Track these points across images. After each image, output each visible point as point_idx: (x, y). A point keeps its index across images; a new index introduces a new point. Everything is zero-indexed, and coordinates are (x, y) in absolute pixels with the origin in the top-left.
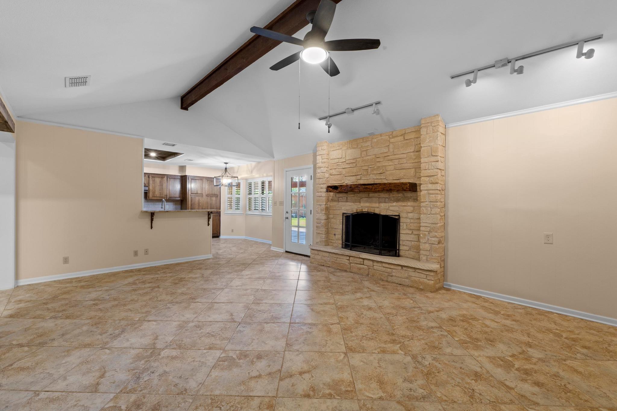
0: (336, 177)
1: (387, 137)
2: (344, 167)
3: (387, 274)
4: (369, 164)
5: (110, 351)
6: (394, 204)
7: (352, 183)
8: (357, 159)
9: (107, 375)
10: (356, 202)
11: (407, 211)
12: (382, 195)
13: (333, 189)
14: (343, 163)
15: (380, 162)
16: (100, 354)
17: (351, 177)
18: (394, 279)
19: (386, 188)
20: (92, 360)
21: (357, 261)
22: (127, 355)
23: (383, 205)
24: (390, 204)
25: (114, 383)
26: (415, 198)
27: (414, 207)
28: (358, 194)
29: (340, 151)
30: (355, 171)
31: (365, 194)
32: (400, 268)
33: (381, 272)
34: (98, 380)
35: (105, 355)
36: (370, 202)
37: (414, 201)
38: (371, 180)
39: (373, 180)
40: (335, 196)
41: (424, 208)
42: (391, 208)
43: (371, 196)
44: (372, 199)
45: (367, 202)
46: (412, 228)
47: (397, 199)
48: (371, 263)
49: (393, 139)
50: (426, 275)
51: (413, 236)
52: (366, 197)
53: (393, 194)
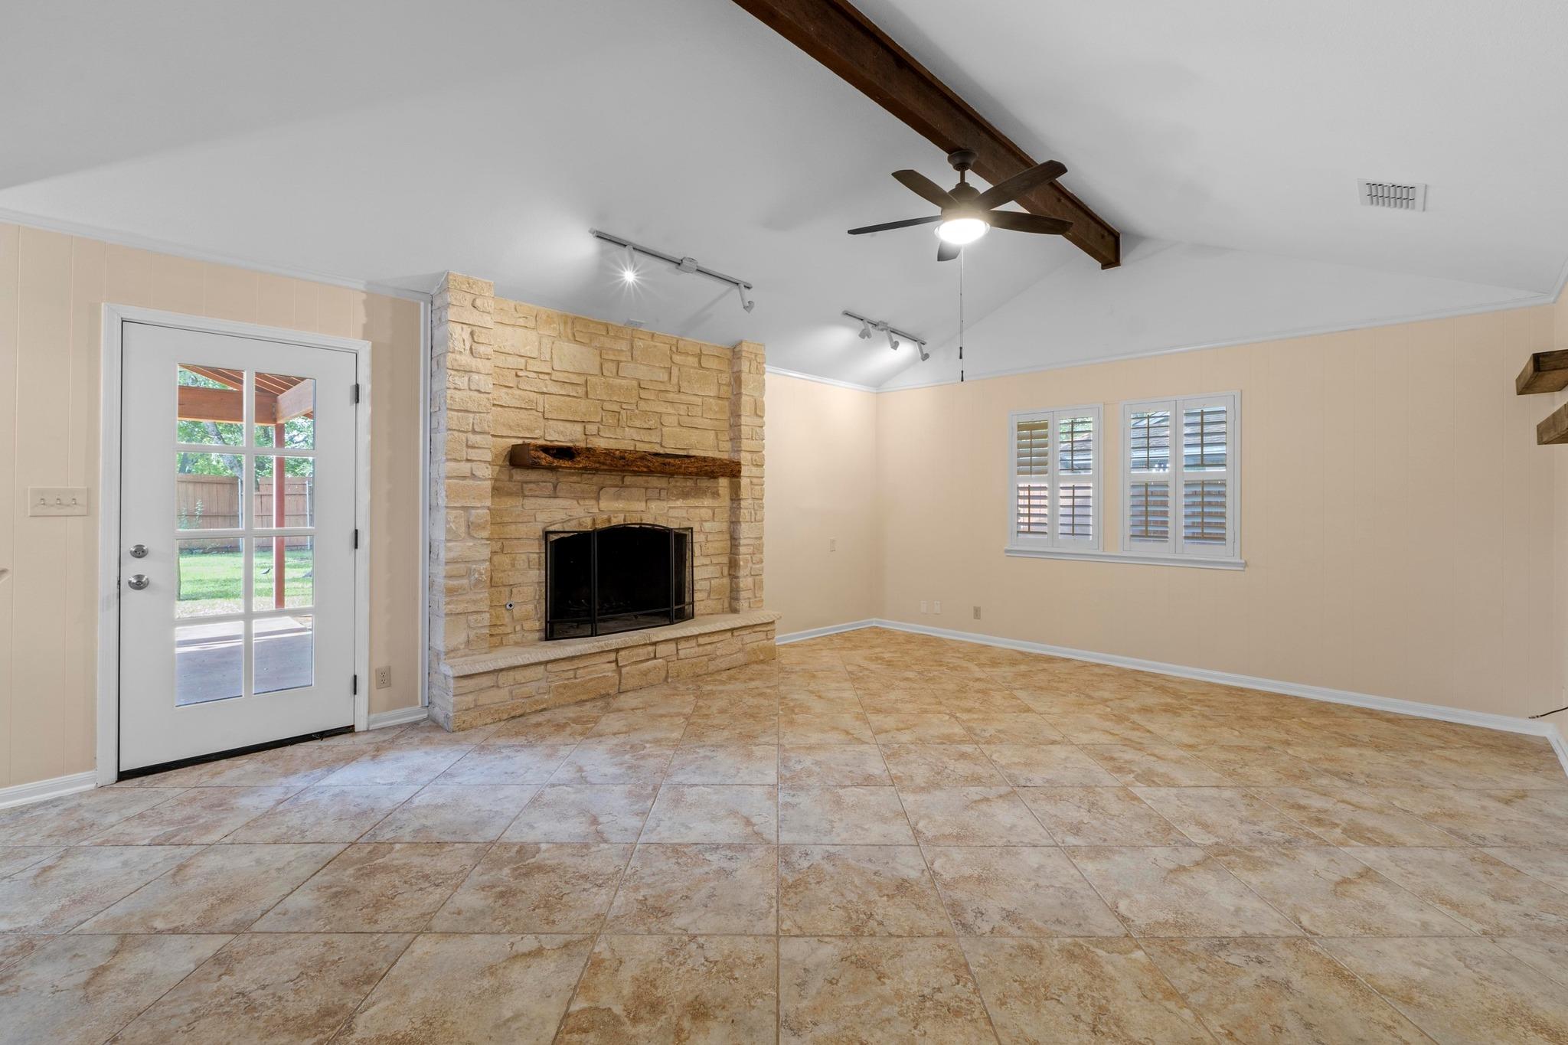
0: (512, 414)
1: (668, 346)
2: (545, 390)
3: (705, 659)
4: (622, 400)
5: (1298, 915)
6: (679, 503)
7: (571, 441)
8: (589, 377)
9: (1337, 878)
10: (584, 499)
11: (701, 518)
12: (655, 481)
13: (554, 456)
14: (541, 376)
15: (650, 402)
16: (1327, 926)
17: (568, 425)
18: (722, 663)
19: (706, 468)
20: (1352, 926)
21: (638, 655)
22: (1271, 883)
23: (654, 505)
24: (672, 504)
25: (1333, 860)
26: (714, 490)
27: (713, 509)
28: (590, 476)
29: (533, 336)
30: (583, 410)
31: (613, 477)
32: (729, 634)
33: (694, 660)
34: (1358, 881)
35: (1318, 916)
36: (628, 500)
37: (713, 498)
38: (626, 442)
39: (633, 442)
40: (505, 477)
41: (746, 511)
42: (673, 513)
43: (628, 483)
44: (630, 489)
45: (618, 497)
46: (711, 551)
47: (683, 491)
48: (672, 646)
49: (678, 357)
50: (765, 633)
51: (711, 568)
52: (616, 486)
53: (677, 482)
